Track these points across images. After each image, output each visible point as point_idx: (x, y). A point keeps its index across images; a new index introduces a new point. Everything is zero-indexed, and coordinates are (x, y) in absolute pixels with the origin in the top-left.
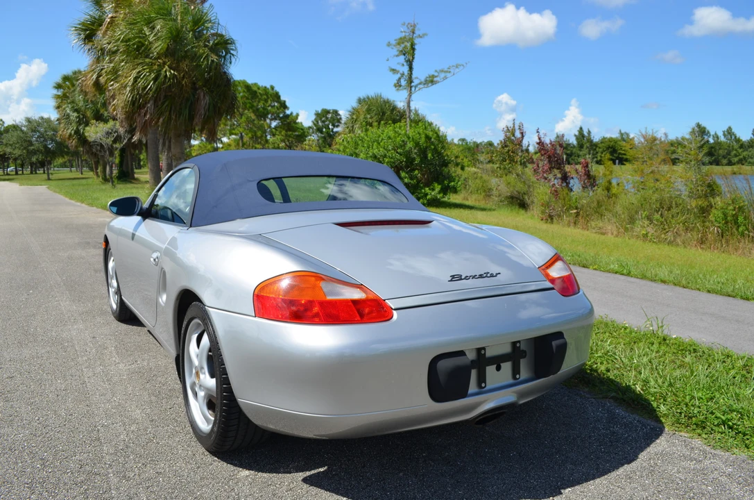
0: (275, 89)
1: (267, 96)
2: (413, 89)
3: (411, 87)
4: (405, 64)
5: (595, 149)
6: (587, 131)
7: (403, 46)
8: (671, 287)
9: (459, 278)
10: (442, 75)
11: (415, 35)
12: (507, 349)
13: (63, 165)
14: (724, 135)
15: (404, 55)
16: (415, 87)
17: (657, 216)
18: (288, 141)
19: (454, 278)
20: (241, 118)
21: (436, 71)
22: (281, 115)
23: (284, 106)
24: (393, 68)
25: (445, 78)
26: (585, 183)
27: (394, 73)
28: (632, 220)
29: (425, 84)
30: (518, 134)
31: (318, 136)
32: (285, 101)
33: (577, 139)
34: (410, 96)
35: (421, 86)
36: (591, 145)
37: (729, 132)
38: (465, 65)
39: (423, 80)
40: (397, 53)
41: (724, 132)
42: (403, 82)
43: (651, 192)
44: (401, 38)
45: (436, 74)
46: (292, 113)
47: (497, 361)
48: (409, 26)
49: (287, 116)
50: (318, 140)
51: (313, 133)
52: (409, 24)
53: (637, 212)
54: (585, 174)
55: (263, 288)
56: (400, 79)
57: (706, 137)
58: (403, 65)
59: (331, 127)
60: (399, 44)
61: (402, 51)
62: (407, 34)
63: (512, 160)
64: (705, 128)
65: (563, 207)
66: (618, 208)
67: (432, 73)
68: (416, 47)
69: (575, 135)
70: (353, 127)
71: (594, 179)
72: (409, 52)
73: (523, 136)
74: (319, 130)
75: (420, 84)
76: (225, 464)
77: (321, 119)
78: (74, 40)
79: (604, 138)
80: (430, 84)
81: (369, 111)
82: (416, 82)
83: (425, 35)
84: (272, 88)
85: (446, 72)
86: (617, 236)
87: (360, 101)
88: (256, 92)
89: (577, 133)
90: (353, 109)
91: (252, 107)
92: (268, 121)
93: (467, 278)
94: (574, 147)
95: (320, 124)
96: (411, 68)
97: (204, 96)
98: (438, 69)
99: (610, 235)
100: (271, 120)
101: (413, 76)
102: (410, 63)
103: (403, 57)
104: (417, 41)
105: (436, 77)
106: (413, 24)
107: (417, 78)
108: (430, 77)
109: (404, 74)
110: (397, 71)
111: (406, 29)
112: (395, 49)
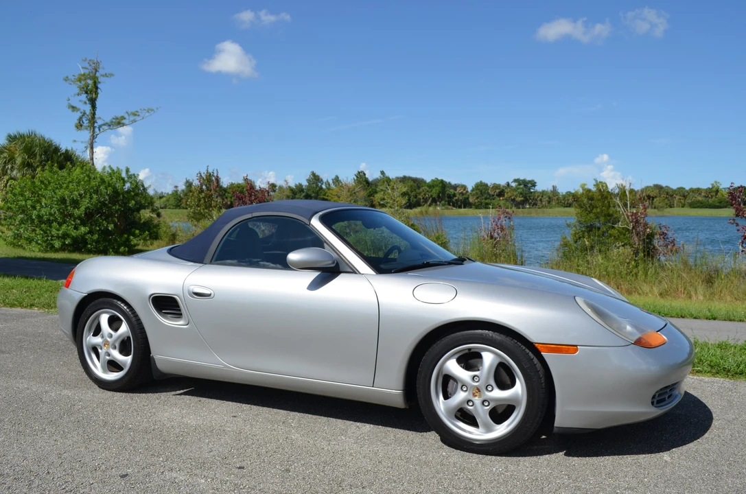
2: (97, 130)
3: (94, 128)
4: (88, 102)
7: (83, 83)
10: (132, 118)
11: (98, 74)
14: (333, 182)
15: (86, 93)
16: (99, 128)
21: (127, 113)
24: (74, 105)
25: (133, 121)
27: (73, 111)
29: (110, 126)
34: (93, 137)
35: (106, 127)
38: (155, 110)
40: (77, 91)
41: (333, 180)
42: (86, 123)
44: (84, 75)
45: (126, 116)
48: (91, 63)
52: (90, 60)
56: (80, 119)
57: (320, 184)
58: (85, 103)
60: (80, 80)
61: (83, 88)
62: (90, 71)
64: (318, 176)
67: (119, 115)
68: (99, 86)
72: (92, 93)
75: (104, 125)
80: (116, 126)
82: (100, 122)
83: (112, 75)
85: (135, 115)
96: (94, 107)
98: (129, 112)
102: (93, 102)
103: (85, 95)
104: (101, 79)
105: (125, 118)
106: (95, 61)
107: (100, 118)
108: (117, 119)
109: (85, 113)
110: (79, 110)
111: (87, 66)
112: (75, 86)
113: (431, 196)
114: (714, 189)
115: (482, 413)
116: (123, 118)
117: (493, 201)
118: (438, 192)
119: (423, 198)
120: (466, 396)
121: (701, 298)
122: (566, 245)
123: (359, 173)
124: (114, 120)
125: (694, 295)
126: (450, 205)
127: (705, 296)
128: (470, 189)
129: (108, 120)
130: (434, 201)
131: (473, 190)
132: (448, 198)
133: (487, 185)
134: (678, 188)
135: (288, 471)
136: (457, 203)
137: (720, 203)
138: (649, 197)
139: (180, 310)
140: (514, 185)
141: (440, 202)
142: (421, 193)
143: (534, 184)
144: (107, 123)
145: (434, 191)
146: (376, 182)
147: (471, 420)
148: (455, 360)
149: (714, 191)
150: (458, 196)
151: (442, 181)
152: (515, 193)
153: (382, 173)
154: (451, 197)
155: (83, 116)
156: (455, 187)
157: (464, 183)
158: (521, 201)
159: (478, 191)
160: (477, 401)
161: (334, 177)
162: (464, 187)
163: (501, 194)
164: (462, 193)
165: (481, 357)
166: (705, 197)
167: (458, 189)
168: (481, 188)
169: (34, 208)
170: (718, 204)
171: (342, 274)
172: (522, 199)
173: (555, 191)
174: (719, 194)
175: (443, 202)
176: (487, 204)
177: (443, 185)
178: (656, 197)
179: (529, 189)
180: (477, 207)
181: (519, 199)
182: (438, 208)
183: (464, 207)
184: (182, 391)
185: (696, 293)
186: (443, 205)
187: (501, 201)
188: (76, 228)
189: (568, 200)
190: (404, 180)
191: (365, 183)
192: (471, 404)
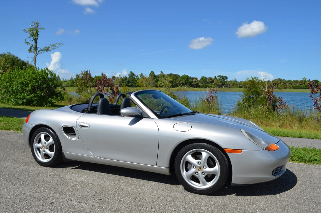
2: (37, 52)
3: (36, 51)
4: (34, 40)
7: (32, 32)
10: (53, 47)
11: (38, 28)
15: (33, 36)
16: (39, 52)
21: (51, 45)
24: (28, 42)
25: (54, 49)
27: (27, 44)
34: (36, 56)
35: (41, 51)
37: (142, 75)
38: (63, 44)
40: (29, 36)
41: (140, 75)
42: (33, 50)
44: (32, 28)
45: (50, 46)
52: (35, 22)
56: (30, 48)
57: (134, 77)
58: (33, 41)
60: (30, 31)
61: (32, 34)
62: (35, 27)
64: (134, 73)
67: (47, 46)
68: (39, 33)
72: (35, 36)
75: (41, 50)
80: (46, 51)
81: (6, 61)
82: (39, 49)
83: (44, 28)
96: (36, 43)
98: (52, 44)
102: (36, 41)
103: (32, 37)
104: (39, 30)
105: (50, 48)
106: (37, 23)
107: (39, 47)
108: (46, 48)
109: (32, 45)
110: (30, 44)
111: (34, 25)
112: (28, 33)
113: (182, 82)
114: (304, 81)
115: (202, 177)
116: (49, 47)
117: (209, 85)
118: (185, 81)
119: (179, 83)
120: (195, 170)
121: (297, 128)
122: (239, 105)
123: (152, 72)
124: (45, 48)
125: (294, 127)
126: (190, 86)
127: (298, 127)
128: (199, 79)
129: (42, 49)
130: (183, 85)
131: (200, 80)
132: (189, 83)
133: (206, 78)
134: (289, 80)
135: (120, 201)
136: (193, 85)
137: (306, 87)
138: (276, 84)
139: (75, 133)
140: (218, 78)
141: (186, 85)
142: (178, 81)
143: (226, 78)
144: (42, 50)
145: (183, 80)
146: (158, 77)
147: (197, 180)
148: (190, 155)
149: (303, 82)
150: (194, 82)
151: (187, 76)
152: (218, 82)
153: (162, 72)
154: (190, 83)
155: (32, 46)
156: (193, 79)
157: (196, 77)
158: (221, 85)
159: (202, 80)
160: (200, 172)
161: (140, 74)
162: (197, 79)
163: (212, 82)
164: (196, 81)
165: (201, 154)
166: (300, 84)
167: (194, 79)
168: (204, 79)
169: (10, 86)
170: (305, 87)
171: (143, 119)
172: (221, 84)
173: (235, 81)
174: (306, 83)
175: (187, 85)
176: (206, 86)
177: (187, 78)
178: (279, 84)
179: (225, 80)
180: (202, 87)
181: (220, 84)
182: (185, 88)
183: (197, 87)
184: (75, 167)
185: (295, 126)
186: (187, 86)
187: (212, 85)
188: (28, 95)
189: (241, 85)
190: (171, 75)
191: (154, 76)
192: (197, 174)
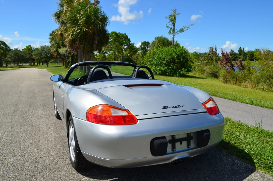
0: (126, 35)
1: (123, 37)
2: (175, 34)
3: (174, 33)
4: (172, 25)
5: (246, 55)
6: (243, 48)
7: (171, 18)
8: (269, 109)
9: (167, 107)
10: (186, 28)
11: (176, 14)
12: (185, 136)
13: (53, 62)
16: (176, 33)
17: (268, 81)
18: (131, 53)
19: (164, 108)
20: (114, 45)
21: (184, 27)
22: (128, 44)
23: (129, 40)
24: (168, 26)
25: (187, 29)
26: (240, 68)
27: (168, 28)
28: (258, 83)
29: (179, 32)
30: (214, 50)
31: (142, 51)
32: (130, 39)
33: (239, 51)
34: (174, 36)
36: (244, 54)
38: (194, 25)
39: (179, 30)
40: (169, 21)
42: (172, 32)
43: (265, 72)
44: (170, 15)
45: (184, 28)
46: (132, 43)
47: (181, 141)
49: (130, 44)
50: (142, 53)
51: (140, 50)
52: (173, 10)
53: (260, 80)
54: (240, 65)
55: (90, 110)
56: (170, 31)
58: (171, 25)
59: (146, 48)
60: (170, 17)
61: (171, 20)
62: (173, 14)
63: (212, 60)
65: (231, 77)
66: (253, 78)
67: (181, 28)
68: (176, 18)
69: (238, 50)
70: (153, 48)
71: (244, 67)
72: (173, 20)
73: (216, 51)
74: (142, 49)
75: (178, 32)
76: (80, 174)
77: (143, 45)
78: (53, 18)
79: (249, 51)
80: (181, 32)
81: (159, 42)
83: (179, 14)
84: (125, 34)
85: (188, 27)
86: (252, 89)
87: (156, 38)
88: (119, 36)
89: (239, 49)
90: (153, 41)
91: (118, 41)
92: (124, 46)
93: (170, 108)
94: (238, 54)
95: (143, 47)
96: (174, 26)
97: (97, 37)
99: (249, 88)
100: (125, 45)
101: (175, 29)
102: (174, 24)
103: (171, 22)
104: (176, 16)
105: (184, 29)
106: (175, 10)
107: (176, 30)
109: (172, 28)
111: (172, 12)
112: (168, 19)
155: (171, 29)
188: (164, 68)
